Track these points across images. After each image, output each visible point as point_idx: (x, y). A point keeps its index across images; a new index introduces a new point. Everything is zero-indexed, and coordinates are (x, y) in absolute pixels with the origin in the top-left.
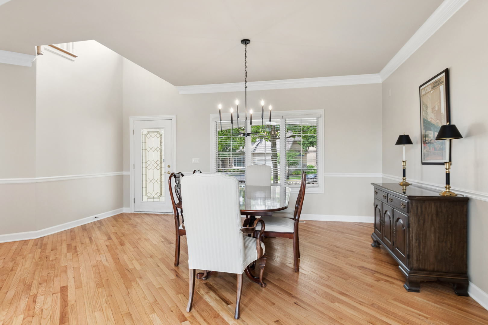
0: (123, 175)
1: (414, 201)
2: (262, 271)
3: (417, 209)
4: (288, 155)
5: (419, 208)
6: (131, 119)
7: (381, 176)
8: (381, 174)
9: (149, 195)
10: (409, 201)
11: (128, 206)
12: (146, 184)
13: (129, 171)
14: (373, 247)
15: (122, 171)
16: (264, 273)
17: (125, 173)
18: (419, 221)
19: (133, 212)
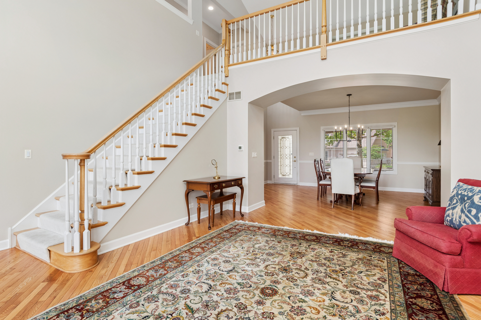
0: (267, 162)
1: (434, 172)
2: (361, 199)
3: (436, 175)
4: (372, 150)
5: (437, 175)
6: (272, 130)
7: (438, 164)
8: (438, 162)
9: (283, 174)
10: (432, 171)
11: (271, 180)
12: (281, 167)
13: (271, 160)
14: (424, 201)
15: (267, 160)
16: (361, 200)
17: (269, 161)
18: (437, 180)
19: (273, 183)
